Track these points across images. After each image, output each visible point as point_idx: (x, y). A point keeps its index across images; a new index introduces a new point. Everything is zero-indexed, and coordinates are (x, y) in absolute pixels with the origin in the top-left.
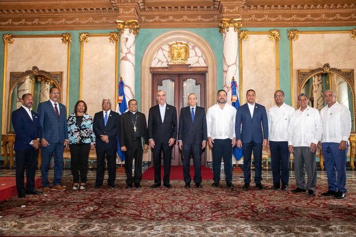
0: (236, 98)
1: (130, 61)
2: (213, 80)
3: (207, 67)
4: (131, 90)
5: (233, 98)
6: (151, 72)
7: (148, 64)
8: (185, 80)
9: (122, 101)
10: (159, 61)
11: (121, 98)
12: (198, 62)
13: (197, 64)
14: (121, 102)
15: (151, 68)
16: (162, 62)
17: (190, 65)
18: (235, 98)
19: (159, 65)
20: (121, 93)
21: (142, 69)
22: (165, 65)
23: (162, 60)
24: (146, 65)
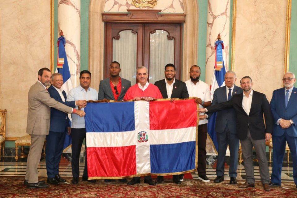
0: (222, 65)
1: (73, 5)
2: (193, 34)
3: (185, 15)
4: (75, 48)
5: (217, 65)
6: (103, 20)
7: (99, 7)
8: (153, 32)
9: (63, 65)
10: (116, 3)
11: (62, 61)
12: (172, 6)
13: (171, 9)
14: (61, 67)
15: (103, 14)
16: (120, 5)
17: (160, 11)
18: (220, 65)
19: (115, 10)
20: (62, 54)
21: (89, 16)
22: (124, 10)
23: (120, 2)
24: (96, 9)
